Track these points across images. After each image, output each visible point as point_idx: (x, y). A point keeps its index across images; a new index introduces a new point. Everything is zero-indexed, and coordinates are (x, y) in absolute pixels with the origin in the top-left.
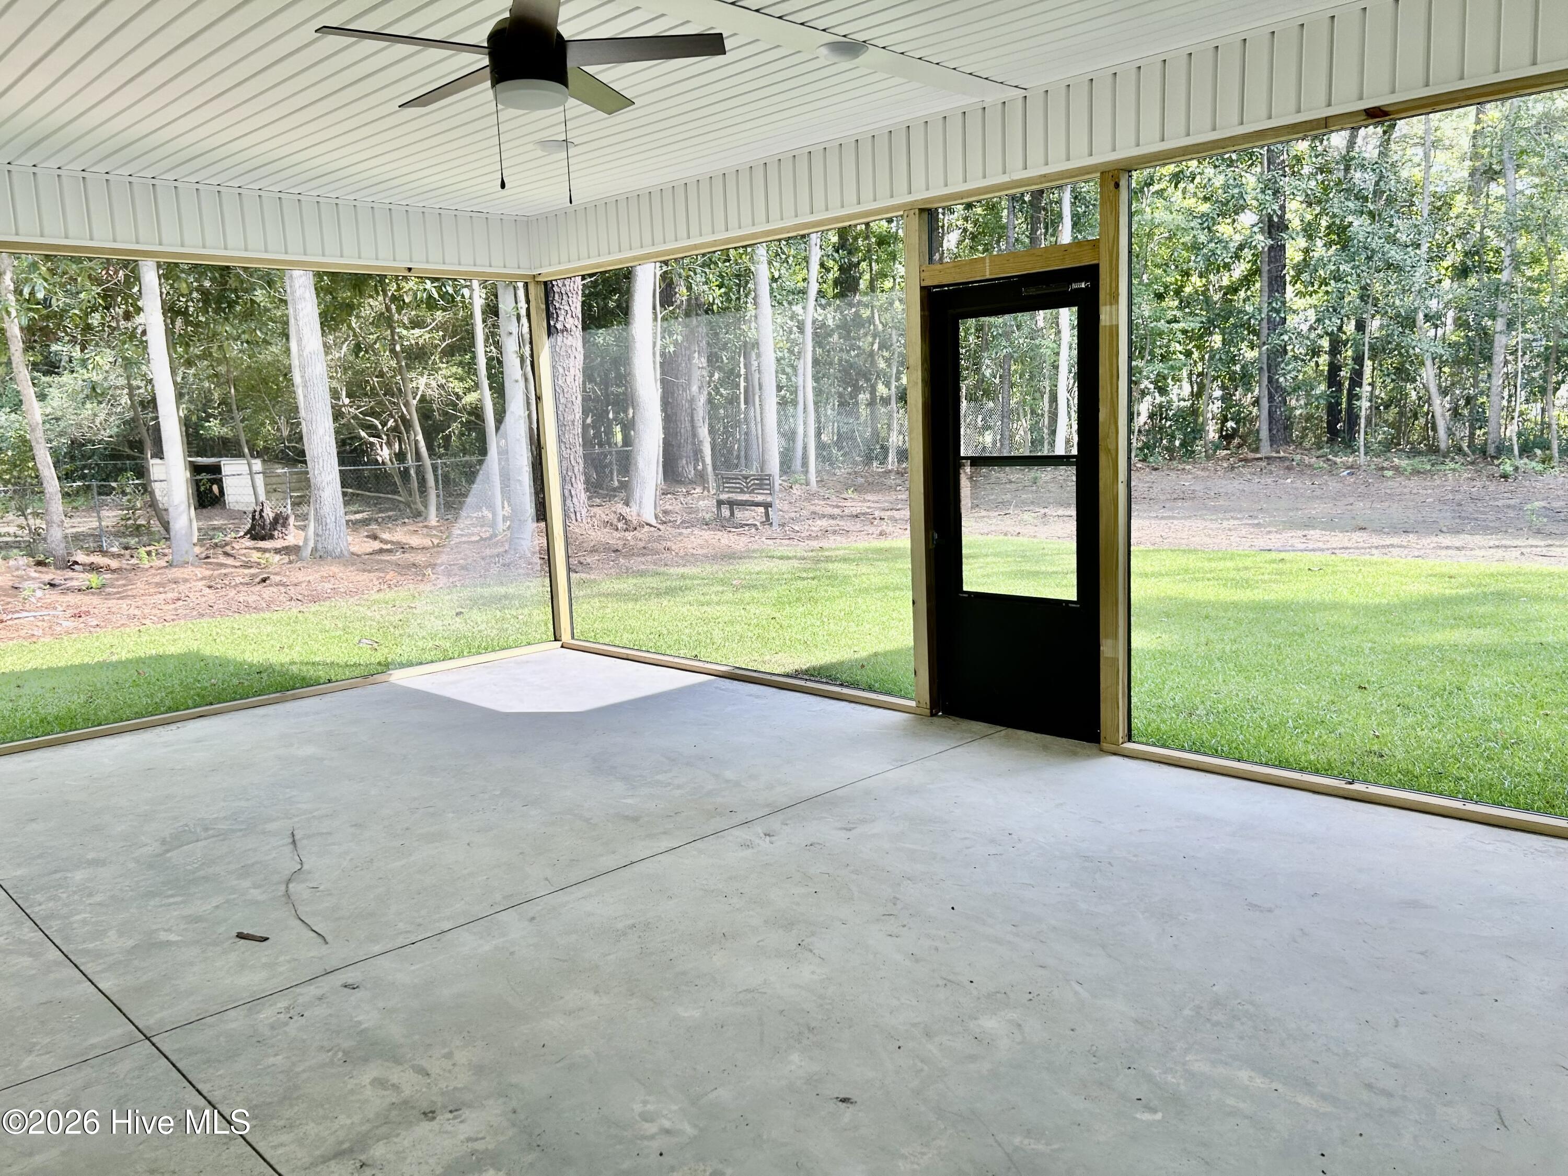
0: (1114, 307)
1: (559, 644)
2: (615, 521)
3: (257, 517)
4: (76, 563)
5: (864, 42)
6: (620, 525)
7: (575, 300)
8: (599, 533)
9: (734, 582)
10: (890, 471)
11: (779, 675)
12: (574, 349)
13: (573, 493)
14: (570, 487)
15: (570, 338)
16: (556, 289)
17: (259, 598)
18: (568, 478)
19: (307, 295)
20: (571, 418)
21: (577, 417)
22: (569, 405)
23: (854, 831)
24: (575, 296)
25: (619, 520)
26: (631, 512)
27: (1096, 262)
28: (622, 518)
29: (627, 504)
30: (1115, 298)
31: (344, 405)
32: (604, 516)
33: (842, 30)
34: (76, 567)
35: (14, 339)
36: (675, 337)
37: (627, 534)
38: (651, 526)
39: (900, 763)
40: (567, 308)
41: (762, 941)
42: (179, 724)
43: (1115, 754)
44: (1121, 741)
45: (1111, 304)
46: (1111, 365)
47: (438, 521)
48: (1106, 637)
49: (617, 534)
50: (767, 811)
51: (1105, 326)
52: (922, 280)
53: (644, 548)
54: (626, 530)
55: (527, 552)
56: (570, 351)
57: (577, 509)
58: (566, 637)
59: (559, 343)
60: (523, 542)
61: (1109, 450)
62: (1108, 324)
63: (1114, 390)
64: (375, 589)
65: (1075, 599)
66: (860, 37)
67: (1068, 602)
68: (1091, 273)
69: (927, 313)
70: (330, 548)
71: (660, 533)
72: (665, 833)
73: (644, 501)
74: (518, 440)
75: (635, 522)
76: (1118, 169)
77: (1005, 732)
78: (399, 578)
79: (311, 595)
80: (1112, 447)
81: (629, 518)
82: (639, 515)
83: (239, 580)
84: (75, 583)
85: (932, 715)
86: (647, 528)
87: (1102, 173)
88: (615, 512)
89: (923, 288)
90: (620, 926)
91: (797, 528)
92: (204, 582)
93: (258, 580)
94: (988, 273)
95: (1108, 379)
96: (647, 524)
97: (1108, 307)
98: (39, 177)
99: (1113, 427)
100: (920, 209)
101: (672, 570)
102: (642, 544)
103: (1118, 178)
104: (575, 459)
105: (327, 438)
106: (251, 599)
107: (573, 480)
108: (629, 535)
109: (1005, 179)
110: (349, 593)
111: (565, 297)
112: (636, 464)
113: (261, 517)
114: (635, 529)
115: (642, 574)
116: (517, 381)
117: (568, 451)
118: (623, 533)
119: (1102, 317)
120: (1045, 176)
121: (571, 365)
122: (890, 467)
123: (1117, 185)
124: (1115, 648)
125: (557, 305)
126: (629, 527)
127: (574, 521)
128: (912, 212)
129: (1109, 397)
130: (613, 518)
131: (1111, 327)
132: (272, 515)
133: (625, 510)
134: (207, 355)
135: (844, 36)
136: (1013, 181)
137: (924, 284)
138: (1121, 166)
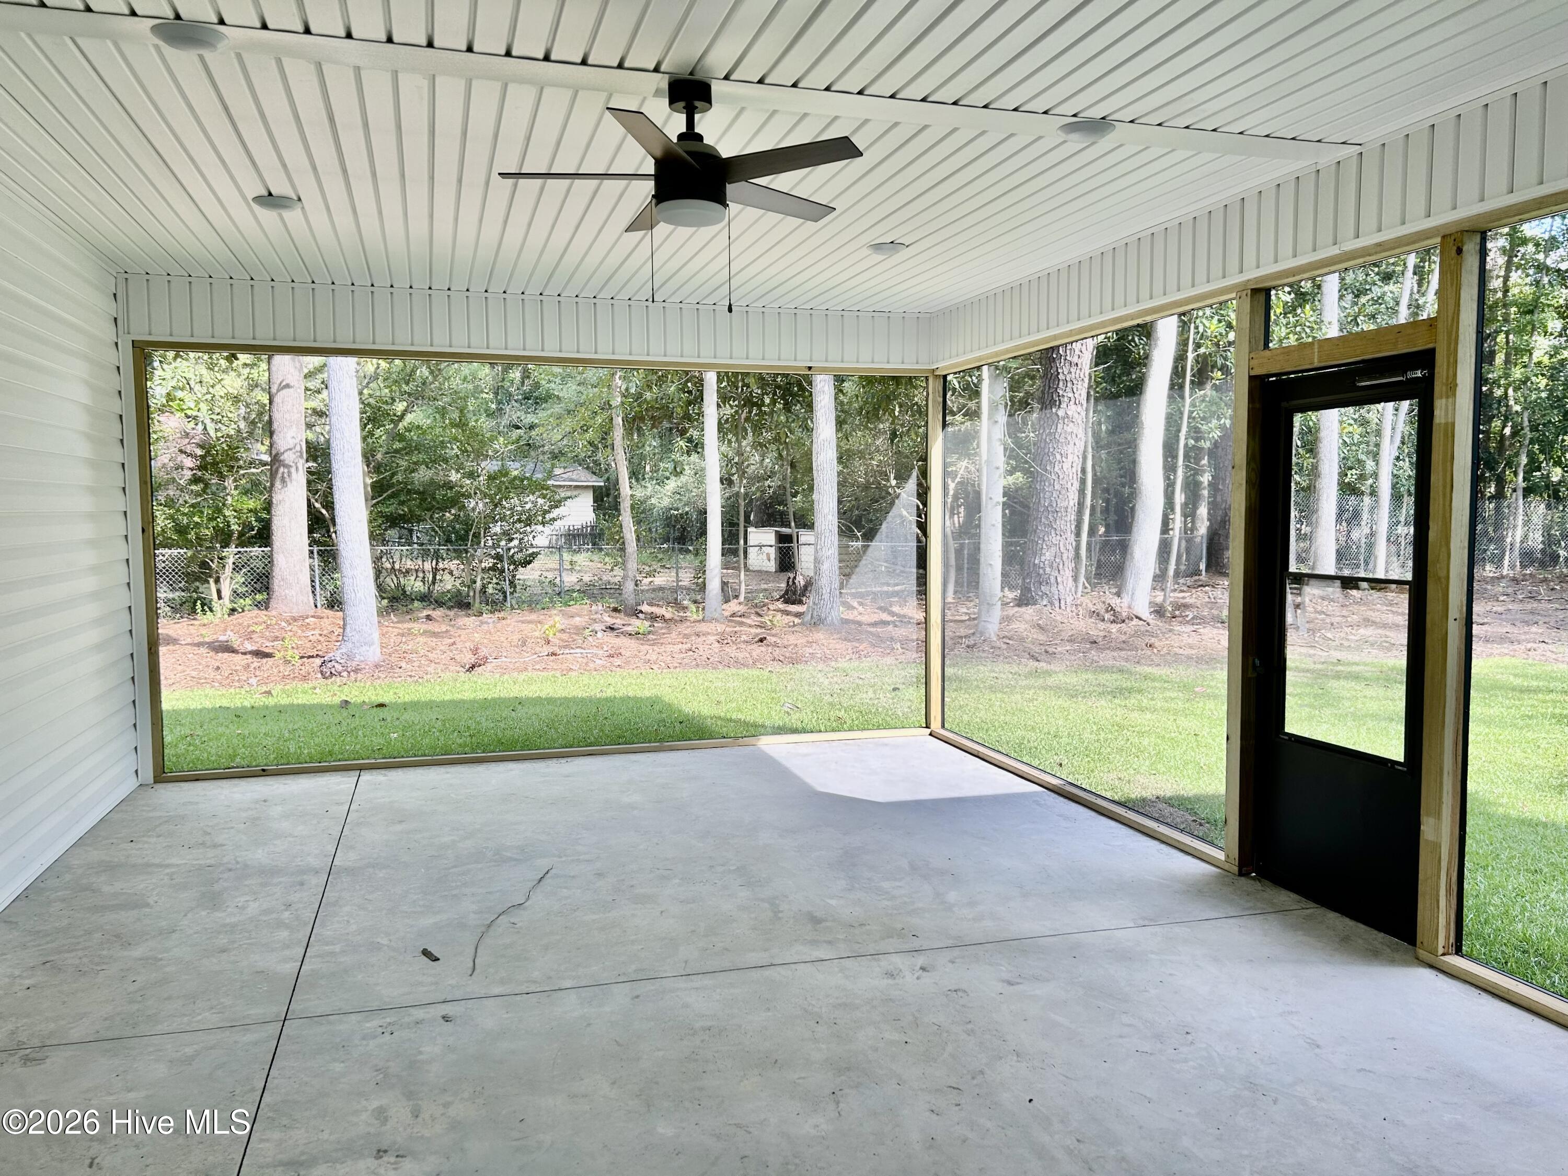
0: (1450, 400)
1: (928, 731)
2: (1102, 612)
3: (791, 583)
4: (641, 612)
5: (1103, 118)
6: (1107, 616)
7: (1079, 387)
8: (1082, 623)
9: (1196, 689)
10: (1503, 577)
11: (1114, 802)
12: (1074, 436)
13: (1059, 579)
14: (1057, 574)
15: (1071, 425)
16: (1061, 377)
17: (748, 656)
18: (1055, 565)
19: (826, 388)
20: (1065, 504)
21: (1071, 503)
22: (1064, 492)
23: (1016, 987)
24: (1080, 383)
25: (1107, 611)
26: (1121, 604)
27: (1431, 346)
28: (1110, 609)
29: (1118, 594)
30: (1452, 388)
31: (891, 486)
32: (1090, 605)
33: (1069, 108)
34: (640, 615)
35: (617, 427)
36: (1222, 422)
37: (1113, 626)
38: (1140, 619)
39: (1142, 923)
40: (1071, 395)
41: (804, 1078)
42: (569, 759)
43: (1431, 966)
44: (1441, 951)
45: (1447, 397)
46: (1445, 471)
47: (954, 598)
48: (1428, 815)
49: (1101, 625)
50: (950, 942)
51: (1440, 424)
52: (1251, 368)
53: (1124, 642)
54: (1113, 622)
55: (993, 635)
56: (1069, 438)
57: (1062, 597)
58: (936, 725)
59: (1059, 430)
60: (989, 626)
61: (1439, 579)
62: (1443, 421)
63: (1447, 503)
64: (848, 658)
65: (1402, 760)
66: (1097, 113)
67: (1395, 762)
68: (1426, 359)
69: (1257, 406)
70: (823, 615)
71: (1148, 628)
72: (830, 942)
73: (1136, 593)
74: (993, 525)
75: (1124, 614)
76: (1462, 232)
77: (1313, 910)
78: (870, 649)
79: (792, 658)
80: (1442, 574)
81: (1118, 609)
82: (1129, 607)
83: (744, 637)
84: (629, 629)
85: (1241, 874)
86: (1135, 622)
87: (1444, 237)
88: (1104, 602)
89: (1252, 378)
90: (697, 1025)
91: (1329, 635)
92: (715, 637)
93: (757, 639)
94: (1316, 360)
95: (1441, 488)
96: (1137, 617)
97: (1444, 400)
98: (508, 301)
99: (1444, 549)
100: (1252, 290)
101: (1139, 669)
102: (1124, 638)
103: (1462, 241)
104: (1064, 545)
105: (830, 517)
106: (740, 655)
107: (1061, 566)
108: (1114, 628)
109: (1334, 251)
110: (825, 659)
111: (1069, 384)
112: (1131, 554)
113: (794, 583)
114: (1123, 621)
115: (1105, 669)
116: (998, 468)
117: (1058, 537)
118: (1108, 625)
119: (1437, 412)
120: (1379, 245)
121: (1069, 452)
122: (1505, 572)
123: (1459, 251)
124: (1438, 830)
125: (1061, 393)
126: (1117, 619)
127: (1057, 609)
128: (1245, 293)
129: (1441, 512)
130: (1101, 608)
131: (1446, 424)
132: (802, 583)
133: (1114, 601)
134: (777, 439)
135: (1075, 116)
136: (1346, 253)
137: (1253, 373)
138: (1466, 226)
